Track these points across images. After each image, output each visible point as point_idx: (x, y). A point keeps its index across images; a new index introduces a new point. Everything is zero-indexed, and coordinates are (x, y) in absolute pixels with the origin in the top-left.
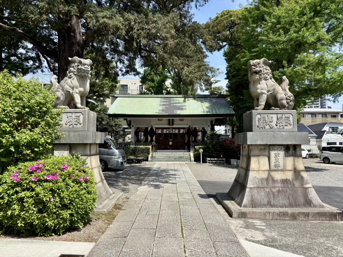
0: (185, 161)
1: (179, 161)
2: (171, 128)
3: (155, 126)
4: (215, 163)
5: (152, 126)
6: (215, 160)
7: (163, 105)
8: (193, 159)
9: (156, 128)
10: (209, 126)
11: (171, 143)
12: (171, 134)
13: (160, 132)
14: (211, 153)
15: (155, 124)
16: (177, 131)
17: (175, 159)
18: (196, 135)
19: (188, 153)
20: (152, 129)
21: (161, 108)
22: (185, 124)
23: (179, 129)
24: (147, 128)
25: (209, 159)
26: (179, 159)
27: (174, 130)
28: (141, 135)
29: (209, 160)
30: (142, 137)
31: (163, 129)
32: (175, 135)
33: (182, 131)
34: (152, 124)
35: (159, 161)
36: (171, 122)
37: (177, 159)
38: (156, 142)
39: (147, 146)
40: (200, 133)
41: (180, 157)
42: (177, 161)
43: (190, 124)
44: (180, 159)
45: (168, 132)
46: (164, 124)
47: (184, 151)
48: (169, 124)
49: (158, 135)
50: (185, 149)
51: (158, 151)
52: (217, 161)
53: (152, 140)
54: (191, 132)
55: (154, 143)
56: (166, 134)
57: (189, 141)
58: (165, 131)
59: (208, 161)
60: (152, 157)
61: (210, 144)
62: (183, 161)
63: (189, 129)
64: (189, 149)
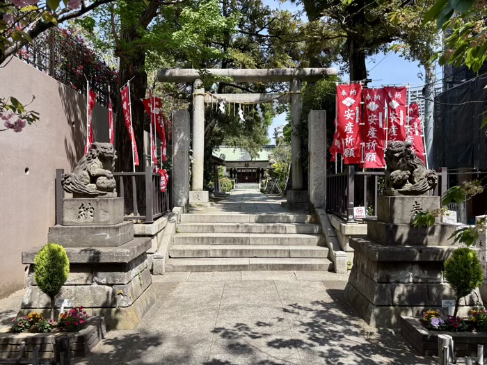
2: (247, 169)
3: (236, 168)
7: (242, 154)
11: (247, 178)
12: (247, 172)
15: (237, 166)
16: (251, 171)
18: (263, 174)
21: (240, 156)
23: (252, 169)
27: (249, 170)
31: (241, 169)
32: (250, 173)
33: (254, 171)
44: (252, 187)
45: (245, 171)
46: (242, 166)
48: (246, 167)
49: (239, 173)
53: (235, 177)
54: (260, 171)
56: (244, 173)
57: (258, 177)
58: (243, 171)
60: (236, 187)
62: (254, 188)
64: (258, 182)
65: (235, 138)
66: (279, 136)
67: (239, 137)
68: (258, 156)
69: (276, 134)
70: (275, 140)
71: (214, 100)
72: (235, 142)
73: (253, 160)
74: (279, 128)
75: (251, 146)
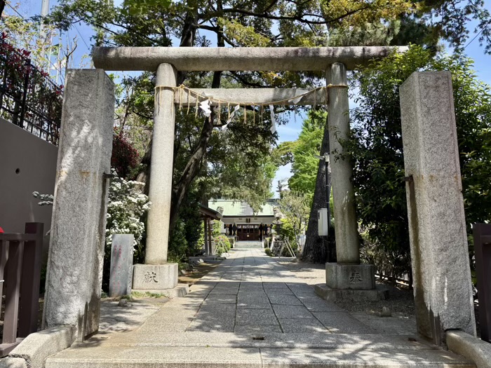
1: (254, 248)
2: (248, 225)
3: (236, 224)
7: (243, 208)
8: (263, 246)
9: (238, 225)
11: (248, 236)
12: (248, 229)
13: (240, 227)
15: (237, 222)
16: (252, 227)
18: (266, 230)
21: (241, 210)
22: (259, 222)
23: (254, 225)
24: (231, 225)
27: (250, 226)
31: (242, 225)
32: (252, 229)
33: (256, 227)
34: (235, 222)
36: (248, 221)
37: (253, 246)
39: (232, 238)
40: (269, 228)
42: (252, 248)
44: (255, 246)
45: (246, 228)
46: (243, 222)
49: (239, 230)
51: (239, 241)
53: (234, 234)
54: (263, 228)
55: (236, 236)
56: (245, 230)
57: (261, 234)
58: (244, 227)
60: (235, 245)
62: (256, 248)
63: (261, 225)
64: (261, 240)
65: (234, 189)
66: (283, 189)
67: (239, 187)
68: (262, 210)
69: (280, 187)
70: (279, 193)
71: (192, 100)
72: (234, 194)
73: (256, 214)
74: (283, 181)
75: (253, 198)
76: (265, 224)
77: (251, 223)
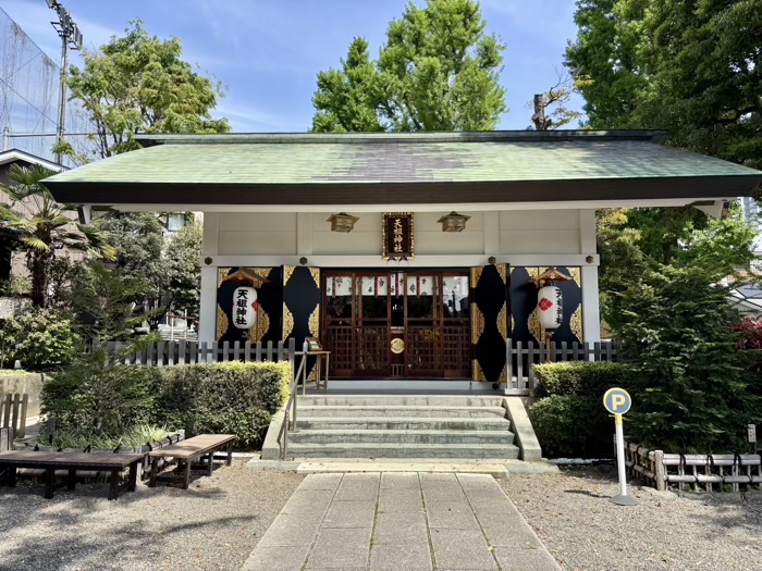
0: (483, 455)
1: (450, 454)
2: (396, 270)
3: (316, 262)
4: (716, 486)
5: (303, 260)
6: (715, 469)
8: (531, 441)
9: (326, 272)
10: (589, 259)
11: (397, 346)
12: (398, 300)
13: (343, 288)
14: (679, 415)
15: (321, 253)
16: (427, 287)
17: (424, 439)
19: (493, 403)
20: (302, 272)
24: (277, 272)
25: (674, 459)
26: (448, 439)
27: (412, 281)
28: (242, 303)
29: (672, 469)
30: (250, 316)
31: (359, 273)
33: (452, 286)
34: (305, 250)
35: (328, 453)
36: (399, 241)
37: (436, 439)
38: (320, 340)
39: (268, 364)
40: (550, 294)
41: (453, 426)
42: (434, 454)
43: (491, 250)
45: (382, 292)
47: (464, 385)
48: (390, 250)
50: (468, 376)
51: (332, 384)
52: (728, 470)
53: (301, 332)
55: (312, 345)
58: (368, 287)
59: (662, 475)
60: (287, 426)
61: (667, 351)
62: (471, 454)
63: (490, 271)
76: (516, 261)
77: (414, 261)
